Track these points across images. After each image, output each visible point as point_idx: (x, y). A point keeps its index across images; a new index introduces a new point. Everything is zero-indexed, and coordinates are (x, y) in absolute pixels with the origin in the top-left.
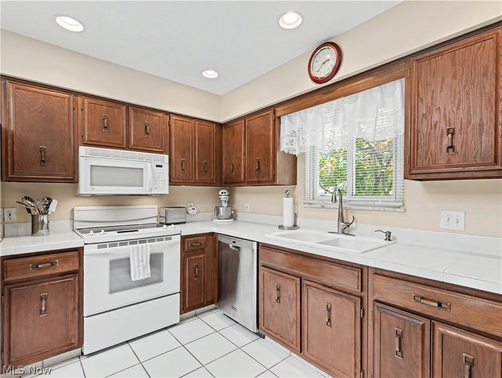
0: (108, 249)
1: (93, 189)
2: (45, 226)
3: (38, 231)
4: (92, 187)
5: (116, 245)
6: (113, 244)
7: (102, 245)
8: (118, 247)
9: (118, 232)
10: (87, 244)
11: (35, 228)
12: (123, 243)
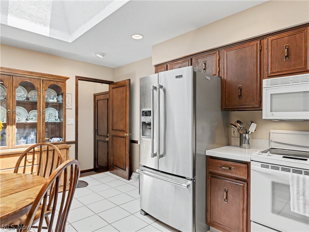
0: (270, 170)
1: (272, 115)
2: (246, 141)
3: (242, 145)
4: (272, 113)
5: (277, 169)
6: (275, 167)
7: (265, 165)
8: (280, 172)
9: (284, 157)
10: (252, 161)
11: (242, 142)
12: (286, 169)
